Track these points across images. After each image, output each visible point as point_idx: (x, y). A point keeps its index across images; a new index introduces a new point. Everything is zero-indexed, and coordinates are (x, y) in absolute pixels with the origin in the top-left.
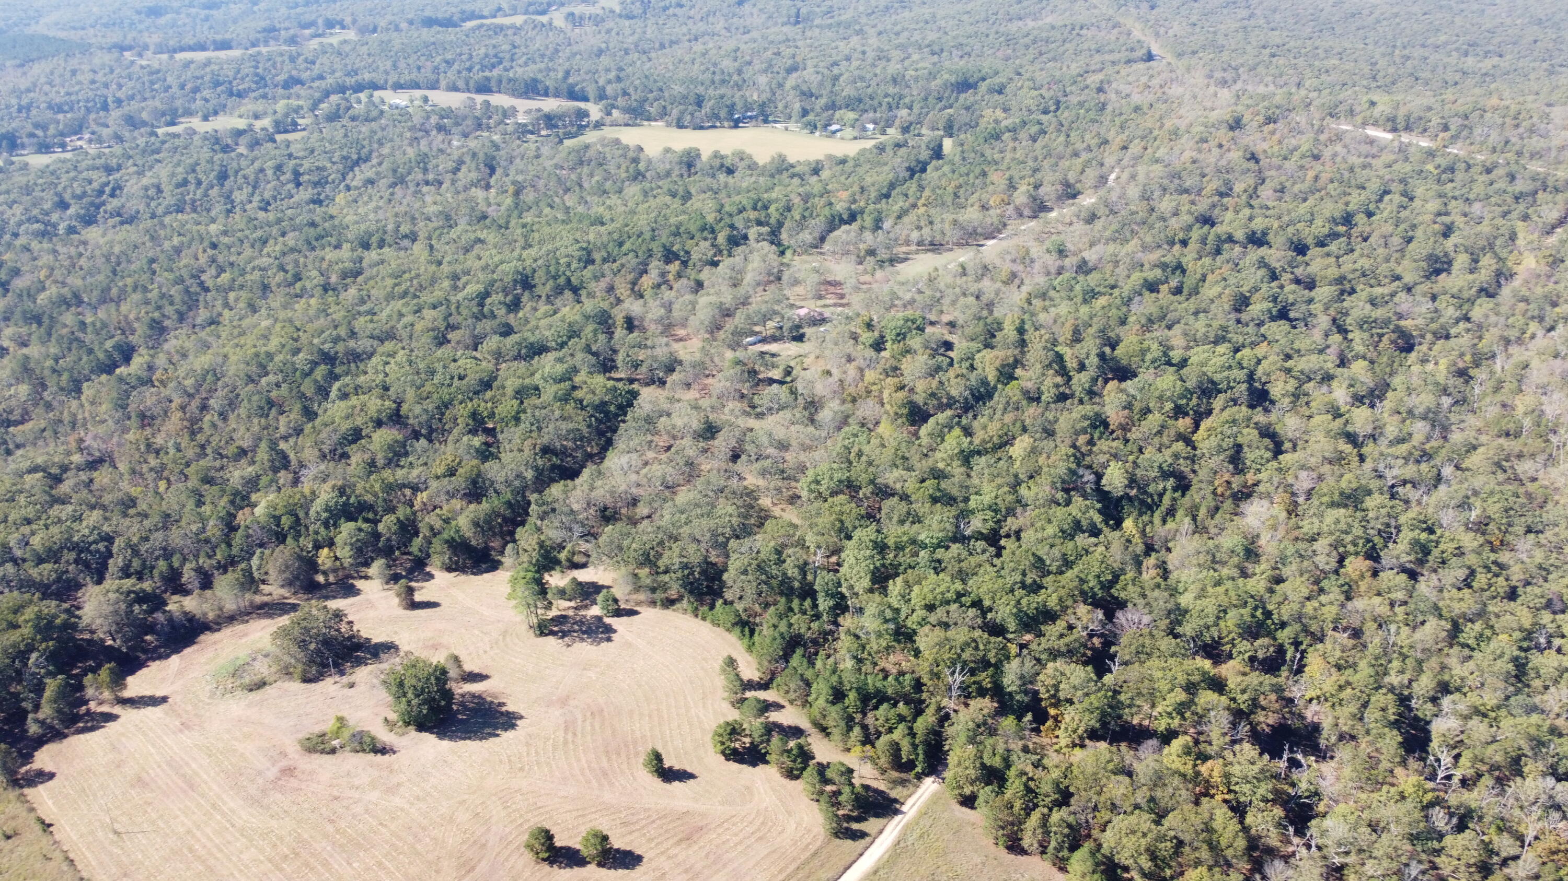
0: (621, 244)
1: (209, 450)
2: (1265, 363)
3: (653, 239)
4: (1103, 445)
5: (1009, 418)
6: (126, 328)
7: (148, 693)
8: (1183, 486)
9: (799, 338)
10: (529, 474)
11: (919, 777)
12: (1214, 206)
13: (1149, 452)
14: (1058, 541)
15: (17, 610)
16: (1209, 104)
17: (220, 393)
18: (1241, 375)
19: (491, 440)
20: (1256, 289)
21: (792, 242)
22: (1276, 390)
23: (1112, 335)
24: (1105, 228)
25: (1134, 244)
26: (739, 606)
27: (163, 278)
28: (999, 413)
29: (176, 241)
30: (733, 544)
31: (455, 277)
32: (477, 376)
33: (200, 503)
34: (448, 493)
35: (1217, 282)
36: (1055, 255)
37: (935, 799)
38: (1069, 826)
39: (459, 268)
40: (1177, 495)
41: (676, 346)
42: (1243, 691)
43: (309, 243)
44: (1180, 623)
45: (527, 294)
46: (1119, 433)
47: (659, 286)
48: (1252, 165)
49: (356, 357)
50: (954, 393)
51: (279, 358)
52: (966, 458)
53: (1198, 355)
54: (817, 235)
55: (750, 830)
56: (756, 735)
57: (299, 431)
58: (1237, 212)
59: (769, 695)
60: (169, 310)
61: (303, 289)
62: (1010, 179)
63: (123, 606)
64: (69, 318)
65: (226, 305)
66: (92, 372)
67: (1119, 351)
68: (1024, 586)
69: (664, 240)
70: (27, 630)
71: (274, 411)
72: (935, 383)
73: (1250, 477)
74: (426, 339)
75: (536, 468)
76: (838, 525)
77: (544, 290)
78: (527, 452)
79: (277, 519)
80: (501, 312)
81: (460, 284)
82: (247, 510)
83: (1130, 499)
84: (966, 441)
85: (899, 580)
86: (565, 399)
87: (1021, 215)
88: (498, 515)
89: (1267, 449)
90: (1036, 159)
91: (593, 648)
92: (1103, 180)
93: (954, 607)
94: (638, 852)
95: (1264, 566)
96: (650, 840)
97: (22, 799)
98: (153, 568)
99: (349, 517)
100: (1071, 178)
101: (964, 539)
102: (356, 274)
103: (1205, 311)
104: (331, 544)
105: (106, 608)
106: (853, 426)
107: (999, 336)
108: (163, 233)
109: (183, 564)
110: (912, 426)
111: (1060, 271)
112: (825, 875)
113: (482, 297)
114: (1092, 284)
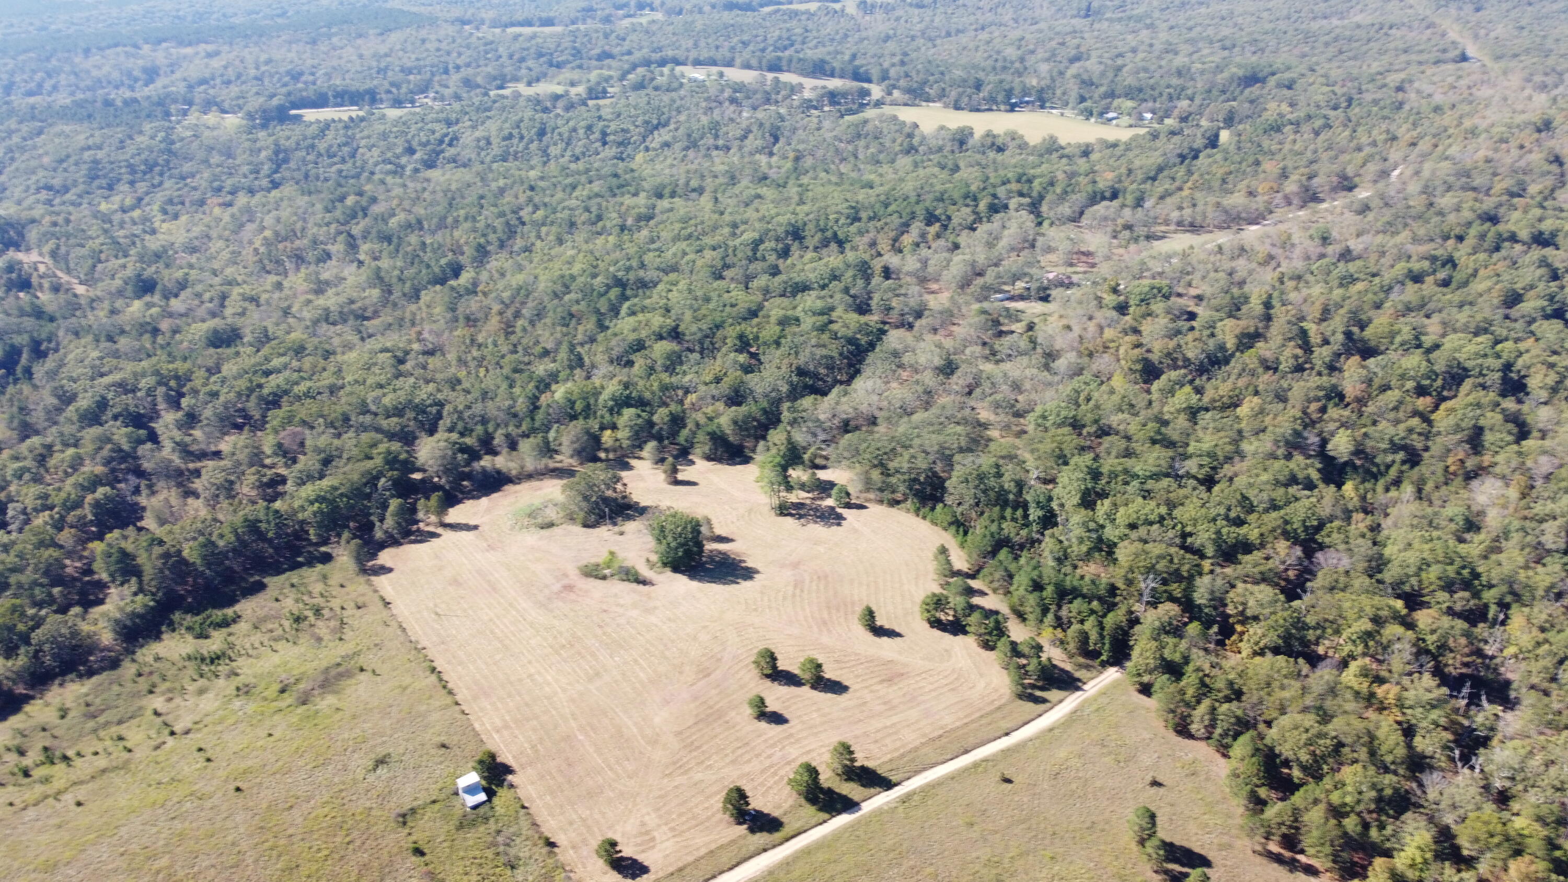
0: (886, 206)
1: (520, 348)
2: (1526, 357)
3: (918, 202)
4: (1334, 412)
5: (1241, 383)
6: (457, 250)
7: (463, 522)
8: (1413, 459)
9: (1045, 299)
10: (785, 388)
11: (1104, 665)
12: (1501, 205)
13: (1383, 425)
14: (1269, 487)
15: (374, 445)
16: (1519, 107)
17: (530, 304)
18: (1497, 364)
19: (753, 361)
20: (1532, 287)
21: (1052, 214)
22: (1533, 383)
23: (1364, 317)
24: (1377, 220)
25: (1405, 235)
26: (958, 510)
27: (489, 212)
28: (1233, 377)
29: (501, 183)
30: (957, 458)
31: (735, 226)
32: (746, 305)
33: (511, 386)
34: (713, 397)
35: (1489, 277)
36: (1317, 241)
37: (1115, 685)
38: (1237, 718)
39: (738, 218)
40: (1405, 468)
41: (927, 297)
42: (1433, 632)
43: (611, 190)
44: (1380, 570)
45: (796, 243)
46: (1354, 405)
47: (917, 245)
48: (1554, 168)
49: (644, 285)
50: (1190, 355)
51: (581, 280)
52: (1193, 413)
53: (1451, 342)
54: (1077, 209)
55: (944, 682)
56: (959, 608)
57: (592, 340)
58: (1525, 212)
59: (975, 584)
60: (492, 237)
61: (604, 227)
62: (1284, 169)
63: (450, 453)
64: (413, 239)
65: (539, 237)
66: (429, 282)
67: (1368, 333)
68: (1227, 518)
69: (928, 204)
70: (378, 461)
71: (574, 321)
72: (1172, 345)
73: (1487, 459)
74: (704, 274)
75: (791, 383)
76: (1057, 451)
77: (811, 242)
78: (784, 369)
79: (573, 403)
80: (772, 258)
81: (738, 232)
82: (548, 394)
83: (1355, 468)
84: (1195, 398)
85: (1107, 502)
86: (822, 329)
87: (1289, 204)
88: (755, 419)
89: (1510, 433)
90: (1315, 152)
91: (825, 529)
92: (1384, 174)
93: (1155, 527)
94: (846, 683)
95: (1482, 536)
96: (857, 676)
97: (370, 583)
98: (473, 429)
99: (629, 406)
100: (1350, 171)
101: (1178, 477)
102: (649, 218)
103: (1471, 304)
104: (614, 427)
105: (438, 453)
106: (1087, 376)
107: (1244, 309)
108: (491, 176)
109: (495, 430)
110: (1145, 382)
111: (1322, 256)
112: (1005, 725)
113: (757, 243)
114: (1353, 270)
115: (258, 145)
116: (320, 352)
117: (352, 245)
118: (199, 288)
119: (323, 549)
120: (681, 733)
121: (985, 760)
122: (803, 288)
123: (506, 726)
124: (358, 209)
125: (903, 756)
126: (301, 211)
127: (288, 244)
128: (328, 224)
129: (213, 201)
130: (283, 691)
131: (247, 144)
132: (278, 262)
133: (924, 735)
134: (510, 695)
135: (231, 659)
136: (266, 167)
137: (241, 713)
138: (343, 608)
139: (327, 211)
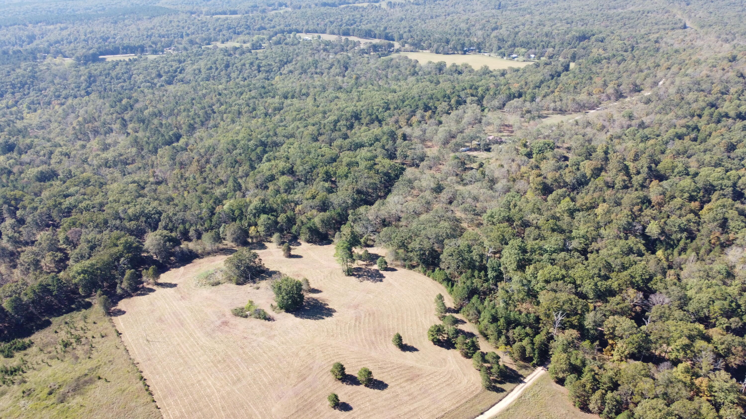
0: (403, 102)
1: (207, 180)
2: (743, 179)
3: (419, 100)
4: (648, 212)
5: (596, 195)
6: (179, 127)
7: (169, 282)
8: (692, 237)
9: (488, 150)
10: (350, 202)
11: (535, 366)
12: (718, 99)
13: (673, 218)
14: (619, 256)
15: (118, 239)
16: (717, 50)
17: (215, 156)
18: (730, 183)
19: (333, 186)
21: (489, 105)
23: (656, 158)
24: (655, 107)
25: (671, 115)
26: (448, 272)
27: (197, 107)
28: (591, 192)
29: (204, 91)
30: (446, 241)
31: (325, 113)
32: (330, 156)
33: (200, 202)
34: (311, 207)
35: (718, 136)
36: (627, 118)
37: (542, 378)
38: (617, 401)
39: (327, 109)
40: (688, 241)
41: (426, 150)
42: (722, 343)
43: (261, 95)
44: (686, 305)
45: (357, 121)
46: (657, 207)
47: (420, 122)
48: (741, 80)
49: (276, 145)
50: (567, 180)
51: (242, 142)
52: (572, 213)
53: (704, 171)
54: (501, 102)
55: (443, 380)
56: (450, 334)
57: (247, 175)
58: (731, 102)
59: (458, 316)
60: (197, 120)
61: (256, 114)
62: (605, 81)
63: (162, 242)
64: (156, 121)
65: (222, 119)
66: (163, 144)
67: (660, 167)
68: (599, 276)
69: (425, 100)
70: (121, 248)
71: (237, 165)
72: (557, 175)
73: (731, 236)
74: (308, 139)
75: (353, 199)
76: (501, 237)
77: (365, 121)
78: (349, 191)
79: (233, 211)
80: (344, 130)
81: (326, 116)
82: (220, 206)
83: (661, 242)
84: (572, 204)
85: (532, 267)
86: (371, 168)
87: (609, 99)
88: (333, 219)
89: (742, 221)
90: (620, 72)
91: (373, 284)
92: (656, 84)
93: (560, 282)
94: (386, 382)
95: (737, 282)
96: (392, 378)
97: (111, 321)
98: (177, 228)
99: (265, 213)
100: (638, 82)
101: (568, 251)
102: (280, 109)
103: (710, 150)
104: (256, 225)
105: (155, 242)
106: (513, 193)
107: (594, 155)
108: (199, 88)
109: (190, 227)
110: (544, 195)
111: (629, 126)
112: (480, 408)
113: (336, 122)
114: (647, 133)
115: (80, 73)
116: (97, 183)
117: (124, 125)
118: (38, 148)
119: (87, 300)
122: (360, 146)
124: (128, 106)
126: (98, 107)
127: (90, 125)
128: (112, 114)
129: (55, 102)
130: (50, 393)
131: (74, 73)
132: (85, 134)
134: (186, 395)
135: (23, 372)
136: (84, 85)
137: (23, 409)
138: (93, 337)
139: (112, 107)
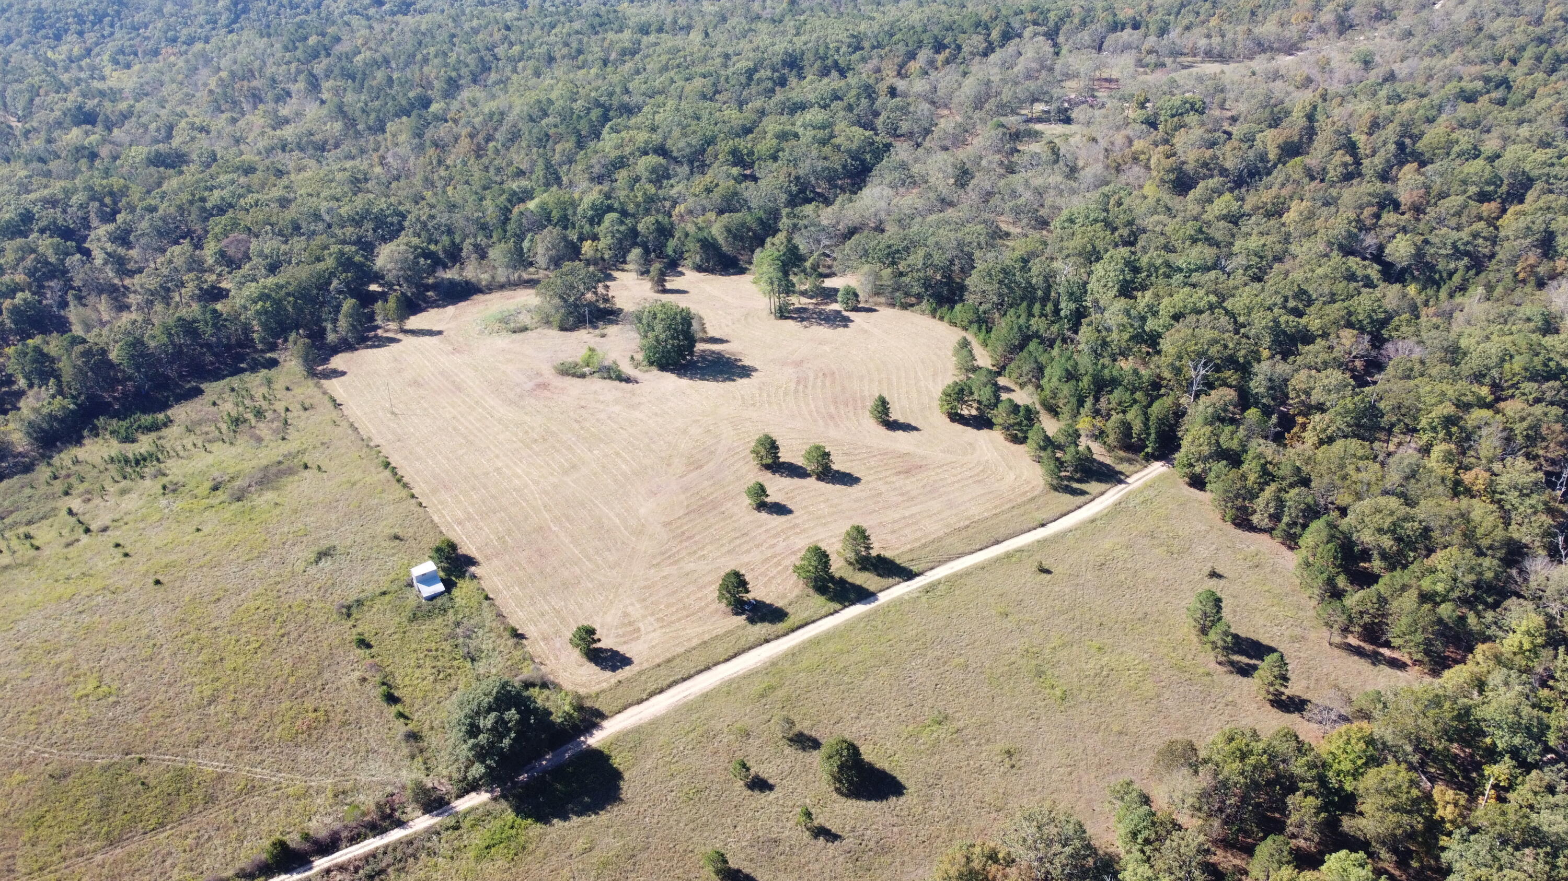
0: (892, 36)
1: (491, 169)
4: (1389, 217)
5: (1285, 191)
6: (426, 84)
7: (427, 328)
8: (1478, 266)
9: (1068, 121)
10: (783, 197)
11: (1149, 458)
12: (1555, 30)
13: (1443, 231)
14: (1327, 282)
17: (504, 128)
19: (748, 173)
21: (1070, 43)
23: (1416, 130)
24: (1421, 45)
25: (1454, 58)
26: (980, 309)
27: (461, 49)
28: (1276, 187)
29: (475, 23)
30: (978, 254)
31: (727, 57)
32: (740, 122)
33: (481, 199)
34: (704, 207)
35: (1549, 95)
36: (1359, 65)
37: (1161, 478)
38: (1306, 504)
39: (730, 50)
40: (1471, 273)
43: (594, 28)
45: (794, 73)
46: (1411, 213)
47: (926, 70)
49: (629, 110)
50: (1228, 165)
51: (559, 104)
52: (1234, 219)
53: (1513, 152)
54: (1097, 37)
55: (969, 474)
56: (984, 399)
57: (571, 159)
59: (1002, 381)
61: (585, 62)
63: (412, 257)
64: (380, 75)
65: (515, 71)
66: (395, 114)
67: (1422, 144)
68: (1284, 308)
69: (935, 33)
70: (331, 262)
71: (551, 142)
72: (1208, 155)
73: (1560, 264)
74: (694, 97)
75: (789, 192)
76: (1090, 247)
77: (811, 70)
78: (782, 178)
79: (549, 212)
80: (768, 84)
81: (731, 62)
82: (521, 206)
84: (1235, 206)
85: (1148, 294)
86: (824, 142)
87: (1325, 33)
88: (749, 229)
91: (830, 330)
92: (1425, 7)
93: (1205, 316)
94: (856, 475)
96: (870, 468)
97: (319, 386)
98: (438, 238)
102: (634, 53)
103: (1530, 121)
105: (397, 258)
106: (1116, 185)
107: (1286, 121)
108: (463, 18)
109: (462, 242)
110: (1179, 192)
111: (1365, 79)
112: (1041, 516)
113: (750, 73)
114: (1400, 90)
116: (271, 171)
117: (314, 85)
118: (144, 119)
119: (268, 355)
120: (670, 523)
121: (1020, 550)
122: (801, 107)
123: (470, 518)
124: (320, 48)
125: (924, 546)
126: (259, 52)
127: (245, 83)
128: (289, 63)
129: (166, 50)
130: (215, 488)
132: (234, 103)
133: (947, 526)
134: (473, 489)
135: (158, 460)
136: (223, 17)
137: (166, 511)
138: (287, 410)
139: (286, 49)
